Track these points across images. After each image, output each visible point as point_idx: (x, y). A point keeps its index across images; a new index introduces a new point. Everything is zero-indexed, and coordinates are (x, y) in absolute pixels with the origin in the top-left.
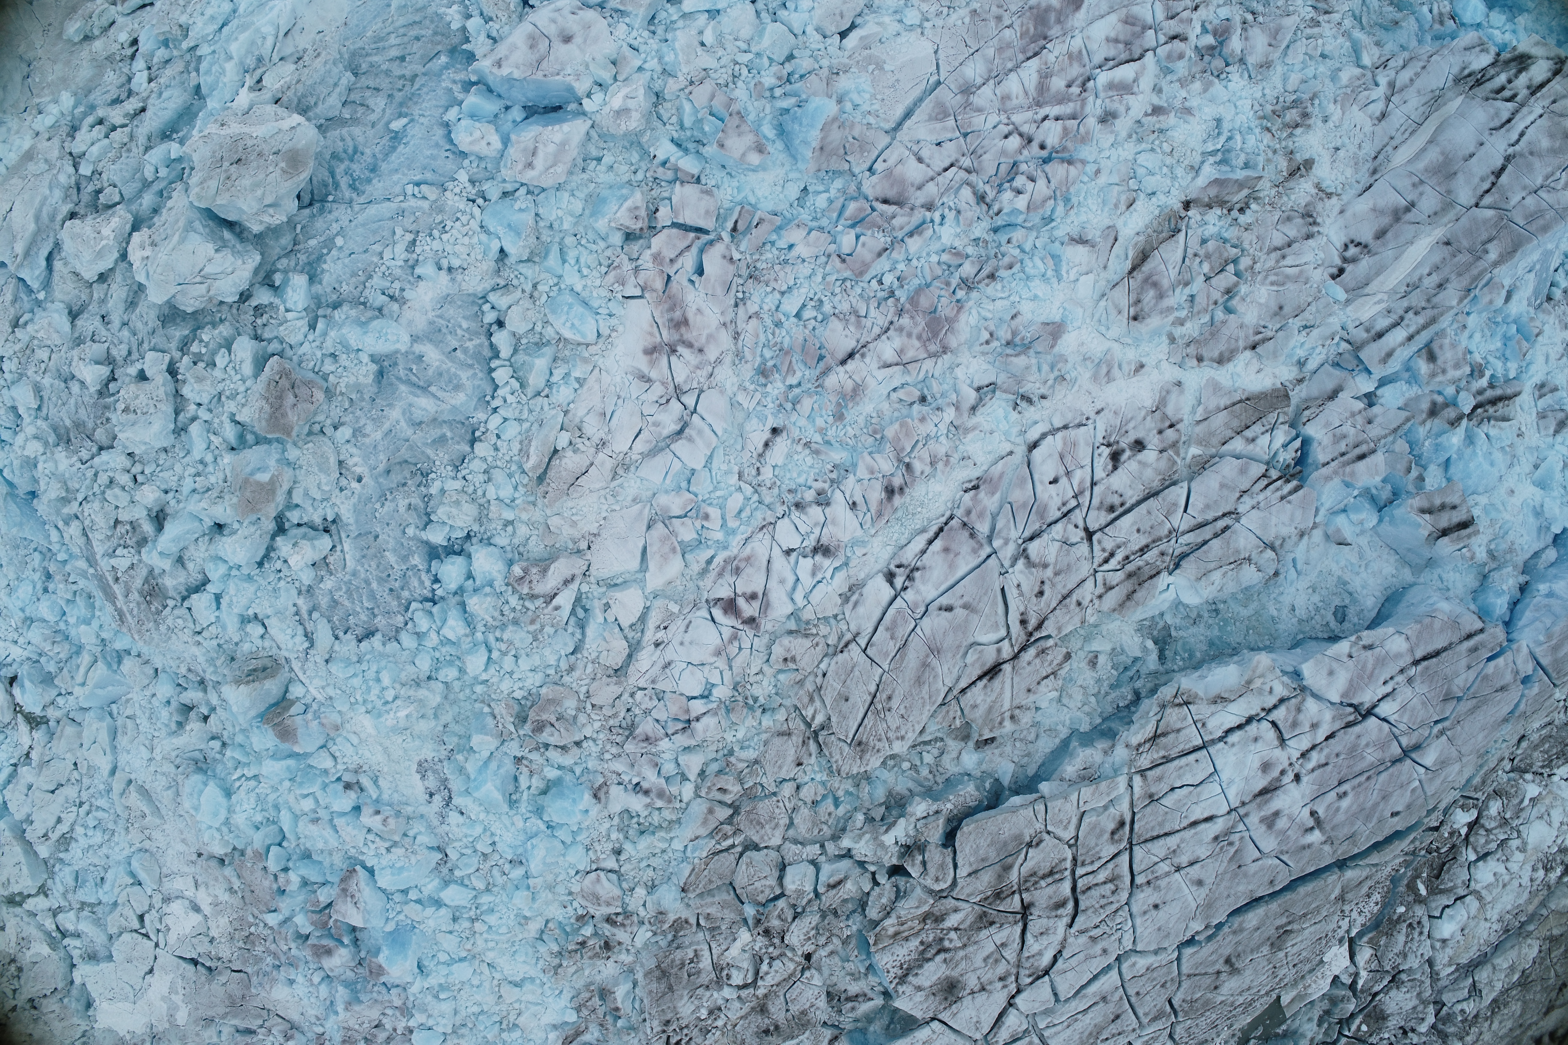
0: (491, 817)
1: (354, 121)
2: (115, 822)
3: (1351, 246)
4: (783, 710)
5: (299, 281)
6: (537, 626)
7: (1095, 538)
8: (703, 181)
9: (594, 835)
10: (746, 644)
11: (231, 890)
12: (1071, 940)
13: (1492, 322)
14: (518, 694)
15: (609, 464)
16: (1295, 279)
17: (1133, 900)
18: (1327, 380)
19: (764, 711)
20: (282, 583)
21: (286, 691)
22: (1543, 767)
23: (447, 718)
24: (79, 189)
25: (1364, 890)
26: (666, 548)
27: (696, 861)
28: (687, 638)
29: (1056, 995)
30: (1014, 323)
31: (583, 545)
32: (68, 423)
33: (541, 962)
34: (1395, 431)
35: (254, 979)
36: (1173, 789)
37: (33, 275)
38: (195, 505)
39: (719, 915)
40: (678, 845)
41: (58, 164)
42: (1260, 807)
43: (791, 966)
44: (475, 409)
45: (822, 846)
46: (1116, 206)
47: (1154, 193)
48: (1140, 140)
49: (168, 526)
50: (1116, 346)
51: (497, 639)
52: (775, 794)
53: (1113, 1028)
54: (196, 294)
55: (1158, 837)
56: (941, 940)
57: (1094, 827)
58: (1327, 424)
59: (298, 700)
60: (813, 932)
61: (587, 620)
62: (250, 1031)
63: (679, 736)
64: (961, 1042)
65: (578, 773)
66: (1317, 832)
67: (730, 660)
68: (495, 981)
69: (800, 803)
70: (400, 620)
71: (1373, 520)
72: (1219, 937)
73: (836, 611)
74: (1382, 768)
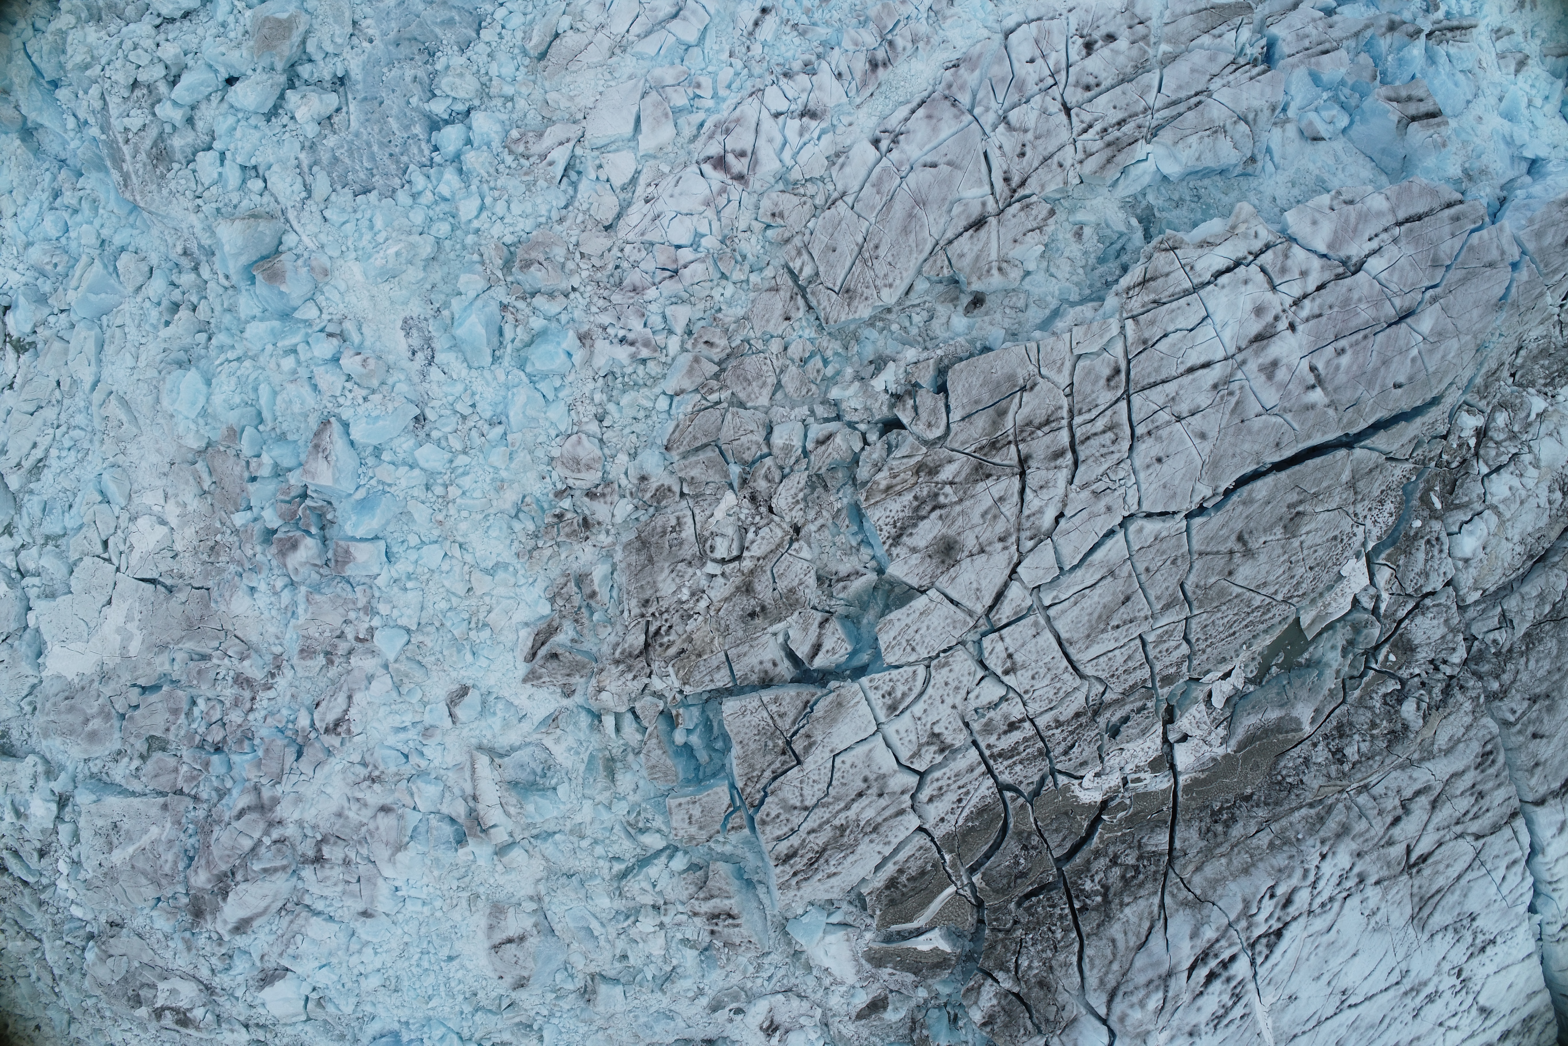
0: (474, 373)
2: (91, 441)
4: (770, 267)
6: (529, 178)
7: (1073, 112)
9: (578, 394)
10: (735, 196)
11: (202, 493)
12: (1072, 495)
14: (509, 239)
15: (607, 43)
17: (1134, 455)
19: (752, 269)
20: (287, 135)
21: (281, 243)
22: (1545, 385)
23: (436, 276)
25: (1376, 492)
26: (659, 113)
27: (681, 416)
28: (677, 190)
29: (1060, 563)
31: (580, 116)
33: (516, 543)
34: (1357, 35)
35: (215, 594)
36: (1165, 336)
38: (212, 54)
39: (704, 478)
40: (662, 403)
42: (1257, 354)
43: (779, 533)
44: (483, 2)
45: (812, 410)
49: (183, 80)
51: (491, 189)
52: (762, 351)
53: (1124, 613)
55: (1155, 384)
56: (936, 495)
57: (1089, 373)
58: (1289, 26)
59: (290, 249)
60: (801, 495)
61: (579, 180)
62: (205, 657)
63: (667, 282)
64: (960, 615)
65: (563, 321)
66: (1318, 390)
67: (718, 212)
68: (466, 568)
69: (788, 362)
70: (397, 182)
71: (1343, 121)
72: (1229, 506)
73: (823, 172)
74: (1378, 329)
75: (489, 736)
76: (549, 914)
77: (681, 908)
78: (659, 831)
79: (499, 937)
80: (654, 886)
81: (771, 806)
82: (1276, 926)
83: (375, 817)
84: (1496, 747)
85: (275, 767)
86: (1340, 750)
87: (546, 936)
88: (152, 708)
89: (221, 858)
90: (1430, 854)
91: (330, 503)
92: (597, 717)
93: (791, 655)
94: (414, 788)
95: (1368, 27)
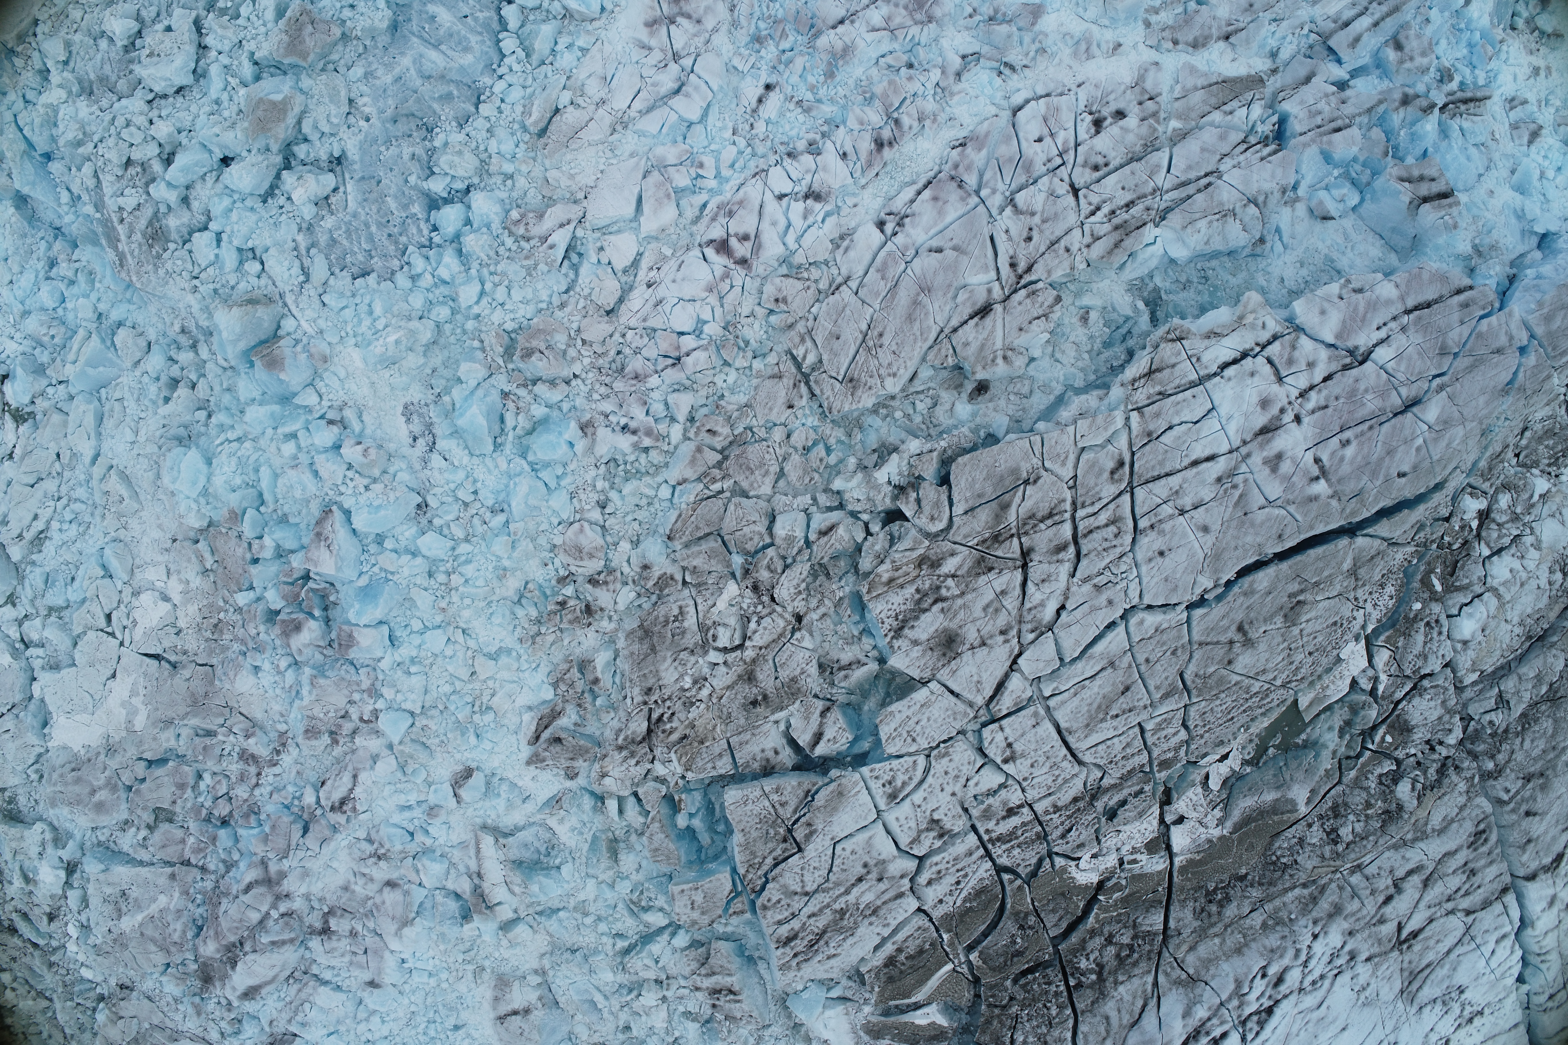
0: (475, 460)
2: (92, 514)
4: (773, 354)
6: (530, 262)
7: (1081, 193)
9: (580, 481)
10: (738, 282)
11: (204, 572)
12: (1074, 589)
13: (1455, 27)
14: (510, 326)
15: (608, 120)
17: (1137, 548)
18: (1300, 69)
19: (755, 355)
20: (284, 217)
21: (279, 327)
22: (1549, 465)
23: (436, 360)
25: (1377, 577)
26: (661, 194)
27: (684, 506)
28: (680, 275)
29: (1060, 654)
31: (581, 195)
32: (92, 76)
33: (519, 629)
34: (1369, 110)
35: (219, 671)
36: (1170, 428)
39: (706, 567)
40: (665, 492)
42: (1262, 446)
43: (781, 623)
44: (482, 73)
45: (814, 499)
49: (177, 159)
50: (1095, 28)
51: (491, 274)
52: (765, 439)
53: (1123, 703)
55: (1159, 477)
56: (938, 588)
57: (1093, 466)
58: (1302, 102)
59: (289, 334)
60: (803, 585)
61: (580, 263)
62: (210, 734)
63: (669, 371)
64: (961, 707)
65: (565, 410)
66: (1322, 481)
67: (721, 298)
68: (470, 653)
69: (791, 450)
70: (396, 263)
71: (1354, 199)
72: (1230, 598)
73: (827, 256)
74: (1383, 419)
75: (493, 816)
76: (553, 987)
77: (683, 983)
78: (661, 909)
79: (504, 1009)
80: (657, 962)
81: (772, 892)
82: (1267, 1003)
83: (380, 891)
84: (1489, 826)
85: (281, 843)
86: (1334, 830)
87: (550, 1008)
88: (159, 781)
89: (229, 930)
90: (1421, 930)
91: (332, 584)
92: (600, 799)
93: (793, 743)
94: (419, 866)
95: (1380, 102)
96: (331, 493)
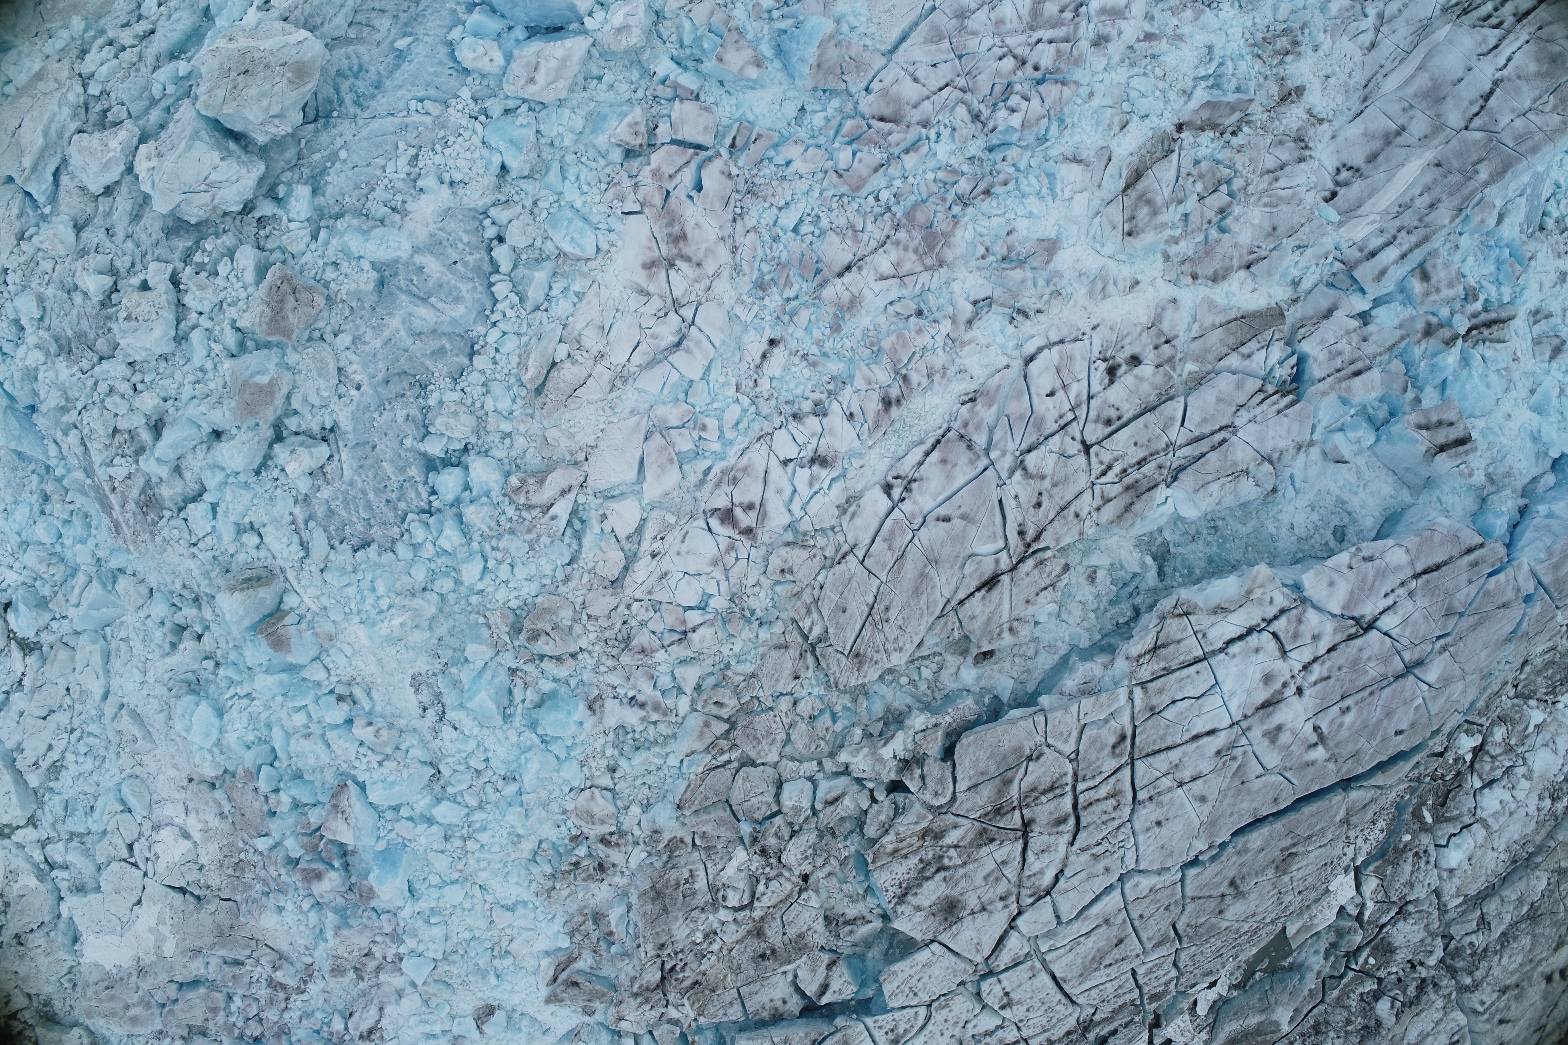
0: (485, 732)
1: (359, 40)
2: (106, 749)
3: (1343, 170)
4: (780, 623)
5: (303, 192)
6: (533, 536)
7: (1092, 451)
8: (702, 98)
9: (589, 750)
10: (743, 554)
11: (222, 815)
12: (1072, 858)
13: (1485, 246)
14: (514, 604)
15: (607, 376)
16: (1288, 201)
17: (1135, 817)
18: (1322, 300)
19: (761, 624)
20: (279, 491)
21: (281, 602)
22: (1546, 694)
23: (442, 630)
24: (87, 109)
25: (1369, 815)
26: (664, 459)
27: (692, 777)
28: (684, 548)
29: (1058, 917)
30: (1010, 239)
31: (581, 457)
32: (70, 333)
33: (534, 884)
34: (1390, 348)
35: (243, 907)
36: (1174, 702)
37: (39, 189)
38: (193, 411)
39: (715, 833)
40: (673, 761)
41: (68, 83)
42: (1262, 720)
43: (788, 886)
44: (475, 322)
45: (820, 763)
46: (1110, 126)
47: (1147, 116)
48: (1133, 65)
49: (166, 433)
50: (1111, 263)
51: (493, 549)
52: (771, 709)
53: (1117, 953)
54: (200, 202)
55: (1160, 751)
56: (941, 857)
57: (1095, 741)
58: (1322, 340)
59: (292, 610)
60: (810, 851)
61: (583, 531)
62: (238, 963)
63: (676, 645)
64: (961, 965)
65: (573, 685)
66: (1320, 748)
67: (726, 571)
68: (487, 905)
69: (797, 718)
70: (396, 531)
71: (1370, 439)
72: (1224, 858)
73: (833, 522)
74: (1384, 683)
84: (1463, 1037)
88: (191, 1004)
92: (617, 1036)
93: (800, 992)
95: (1403, 338)
96: (345, 765)
